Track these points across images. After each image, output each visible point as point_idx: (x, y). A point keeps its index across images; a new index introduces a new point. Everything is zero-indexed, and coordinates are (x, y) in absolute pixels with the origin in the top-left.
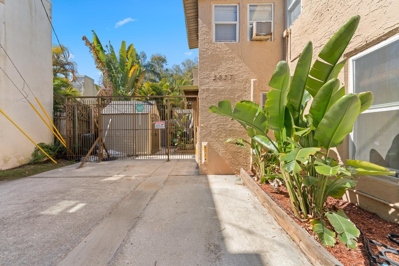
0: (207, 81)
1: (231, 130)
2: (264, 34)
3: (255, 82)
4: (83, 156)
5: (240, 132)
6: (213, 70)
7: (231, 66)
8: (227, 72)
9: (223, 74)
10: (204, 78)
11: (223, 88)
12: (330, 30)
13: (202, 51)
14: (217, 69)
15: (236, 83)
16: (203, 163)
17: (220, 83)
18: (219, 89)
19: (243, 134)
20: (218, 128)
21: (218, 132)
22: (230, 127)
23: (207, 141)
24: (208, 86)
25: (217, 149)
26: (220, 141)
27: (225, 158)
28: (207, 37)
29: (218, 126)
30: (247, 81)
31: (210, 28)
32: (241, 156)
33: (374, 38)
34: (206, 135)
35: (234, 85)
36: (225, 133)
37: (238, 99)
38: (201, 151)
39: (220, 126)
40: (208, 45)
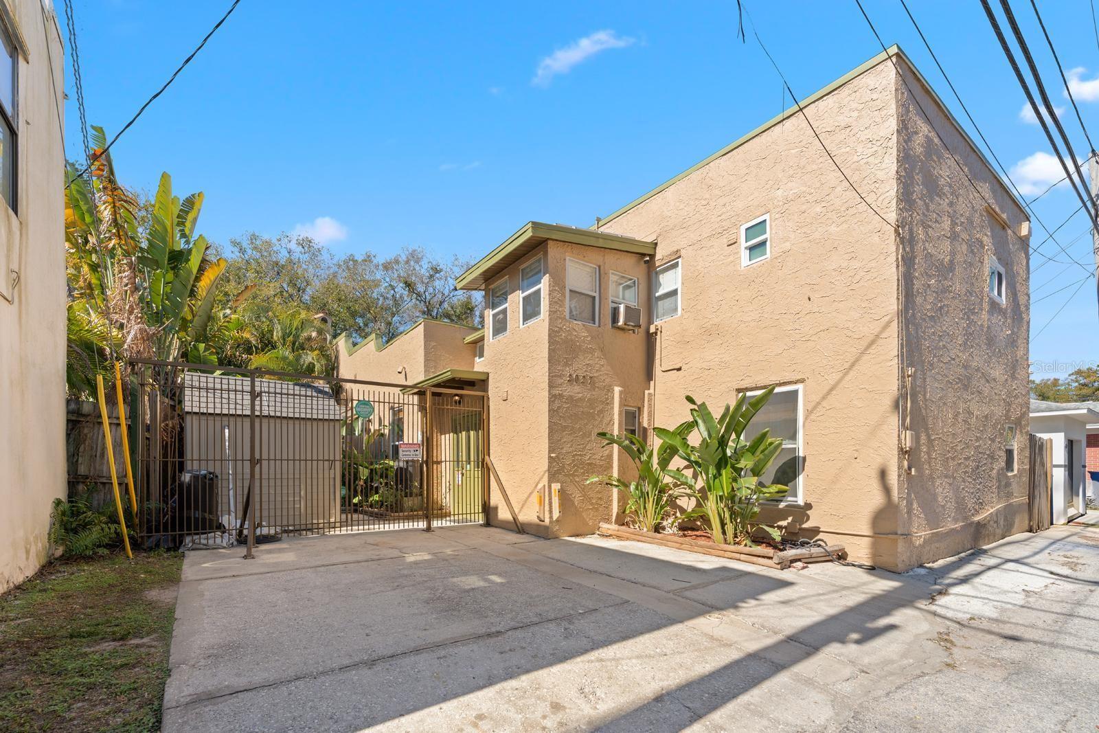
0: (560, 381)
1: (590, 464)
2: (632, 324)
3: (621, 393)
4: (188, 534)
5: (601, 466)
6: (566, 364)
7: (591, 362)
8: (586, 371)
9: (581, 374)
10: (555, 376)
11: (580, 395)
12: (721, 356)
13: (553, 331)
14: (572, 365)
15: (597, 389)
16: (554, 519)
17: (577, 388)
18: (576, 397)
19: (605, 470)
20: (573, 461)
21: (574, 467)
22: (589, 459)
23: (558, 482)
24: (561, 391)
25: (571, 495)
26: (576, 482)
27: (583, 508)
28: (560, 309)
29: (574, 456)
30: (610, 390)
31: (564, 295)
32: (601, 505)
33: (762, 385)
34: (558, 472)
35: (594, 393)
36: (582, 468)
37: (598, 415)
38: (550, 499)
39: (576, 458)
40: (561, 323)
